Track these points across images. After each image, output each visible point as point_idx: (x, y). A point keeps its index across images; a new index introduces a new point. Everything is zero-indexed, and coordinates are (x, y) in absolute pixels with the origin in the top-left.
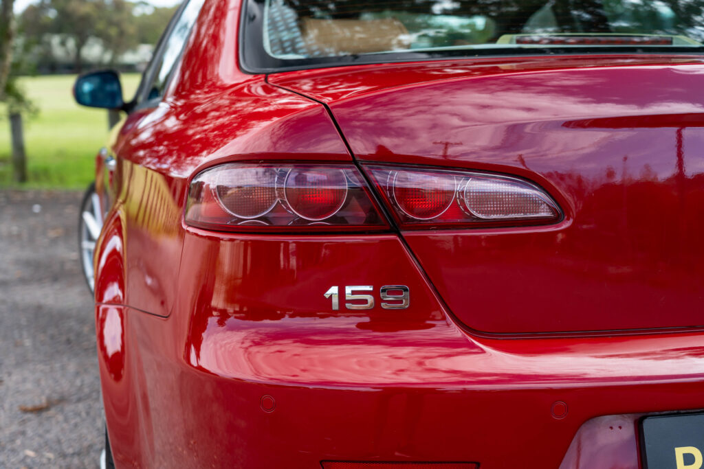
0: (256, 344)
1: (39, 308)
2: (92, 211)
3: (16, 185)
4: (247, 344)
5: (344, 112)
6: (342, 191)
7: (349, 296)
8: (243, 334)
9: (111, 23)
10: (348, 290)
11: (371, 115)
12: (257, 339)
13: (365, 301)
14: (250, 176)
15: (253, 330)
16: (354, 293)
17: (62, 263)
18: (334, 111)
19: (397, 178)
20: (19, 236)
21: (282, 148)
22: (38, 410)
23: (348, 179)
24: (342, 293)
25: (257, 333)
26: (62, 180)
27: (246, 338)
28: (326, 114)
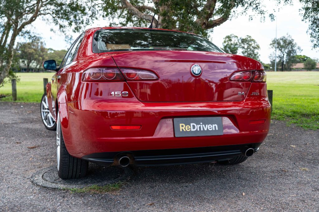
0: (96, 102)
1: (28, 128)
2: (45, 101)
3: (13, 101)
4: (95, 102)
5: (116, 58)
6: (115, 73)
7: (116, 94)
8: (94, 100)
9: (40, 56)
10: (116, 92)
11: (122, 59)
12: (97, 101)
13: (119, 95)
14: (96, 70)
15: (96, 100)
16: (117, 93)
17: (33, 119)
18: (114, 58)
19: (125, 71)
20: (18, 113)
21: (103, 65)
22: (33, 148)
23: (116, 71)
24: (115, 93)
25: (97, 100)
26: (28, 100)
27: (94, 101)
28: (112, 58)
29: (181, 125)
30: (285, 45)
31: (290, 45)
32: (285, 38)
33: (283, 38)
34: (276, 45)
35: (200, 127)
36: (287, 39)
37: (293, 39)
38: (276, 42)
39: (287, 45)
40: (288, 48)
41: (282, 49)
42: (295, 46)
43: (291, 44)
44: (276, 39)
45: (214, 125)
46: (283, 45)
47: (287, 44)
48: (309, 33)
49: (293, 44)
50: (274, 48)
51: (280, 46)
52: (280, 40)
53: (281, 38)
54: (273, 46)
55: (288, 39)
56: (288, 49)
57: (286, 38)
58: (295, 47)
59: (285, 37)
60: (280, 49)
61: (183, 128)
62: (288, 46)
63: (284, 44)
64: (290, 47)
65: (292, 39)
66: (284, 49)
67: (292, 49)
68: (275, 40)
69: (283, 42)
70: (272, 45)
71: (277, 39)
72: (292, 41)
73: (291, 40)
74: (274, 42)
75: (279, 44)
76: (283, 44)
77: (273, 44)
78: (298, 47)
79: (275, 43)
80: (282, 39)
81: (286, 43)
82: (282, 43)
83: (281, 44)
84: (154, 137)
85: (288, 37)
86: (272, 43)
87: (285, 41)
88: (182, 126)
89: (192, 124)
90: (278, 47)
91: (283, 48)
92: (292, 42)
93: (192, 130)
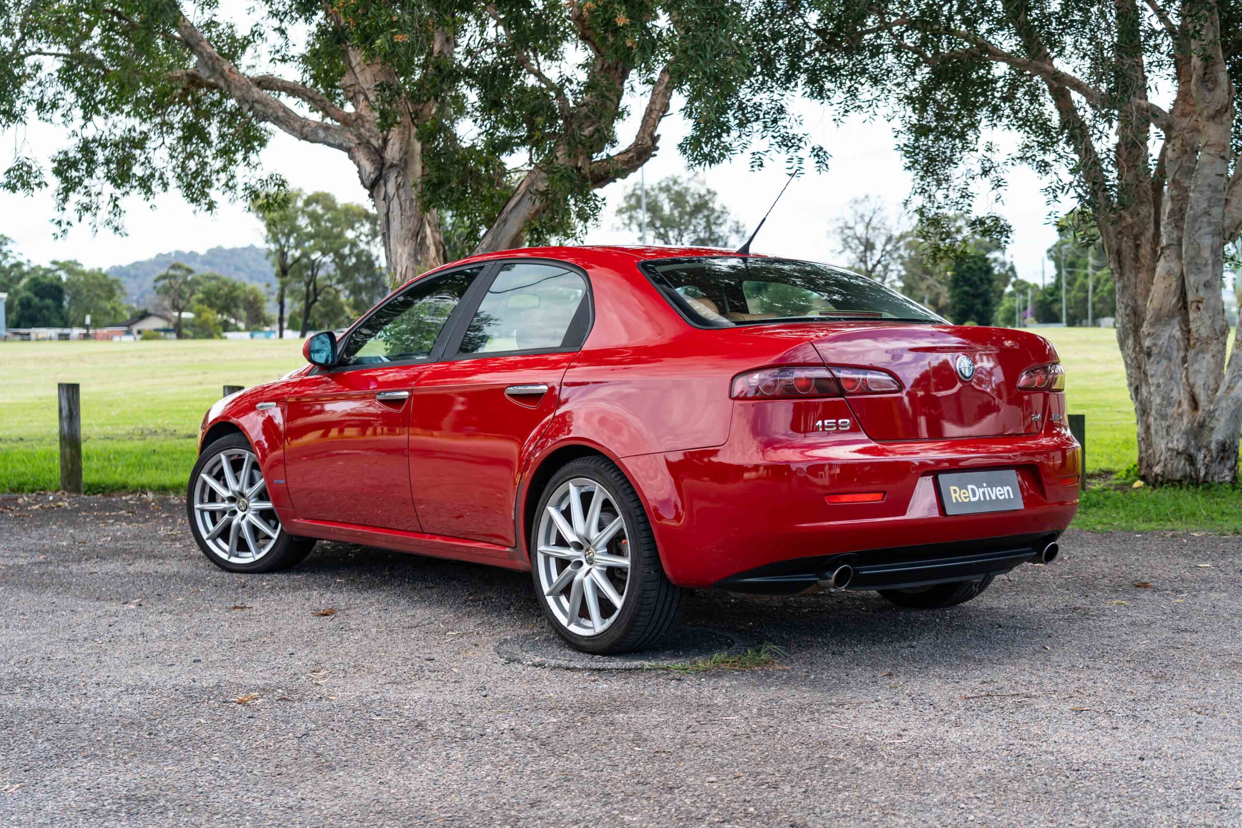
7: (826, 425)
13: (832, 427)
16: (828, 423)
29: (952, 488)
30: (681, 216)
31: (700, 216)
32: (680, 184)
33: (671, 183)
34: (643, 216)
35: (984, 493)
36: (687, 189)
37: (712, 189)
38: (644, 201)
39: (687, 217)
40: (692, 228)
41: (666, 232)
42: (721, 221)
43: (706, 213)
44: (641, 189)
45: (1006, 488)
46: (672, 214)
47: (688, 209)
48: (913, 207)
49: (713, 210)
50: (634, 227)
51: (662, 219)
52: (657, 192)
53: (663, 185)
54: (631, 218)
55: (692, 191)
56: (695, 231)
57: (685, 185)
58: (721, 224)
59: (679, 180)
60: (662, 231)
61: (957, 495)
62: (694, 221)
63: (676, 213)
64: (703, 222)
65: (709, 192)
66: (676, 232)
67: (712, 233)
68: (639, 192)
69: (671, 200)
70: (625, 216)
71: (647, 187)
72: (707, 198)
73: (703, 192)
74: (633, 201)
75: (654, 209)
76: (671, 209)
77: (631, 208)
78: (734, 227)
79: (638, 205)
80: (667, 189)
81: (683, 207)
82: (667, 207)
83: (662, 209)
84: (906, 517)
85: (689, 180)
86: (624, 205)
87: (679, 199)
88: (955, 492)
89: (970, 487)
90: (651, 224)
91: (672, 228)
92: (711, 205)
93: (973, 499)
